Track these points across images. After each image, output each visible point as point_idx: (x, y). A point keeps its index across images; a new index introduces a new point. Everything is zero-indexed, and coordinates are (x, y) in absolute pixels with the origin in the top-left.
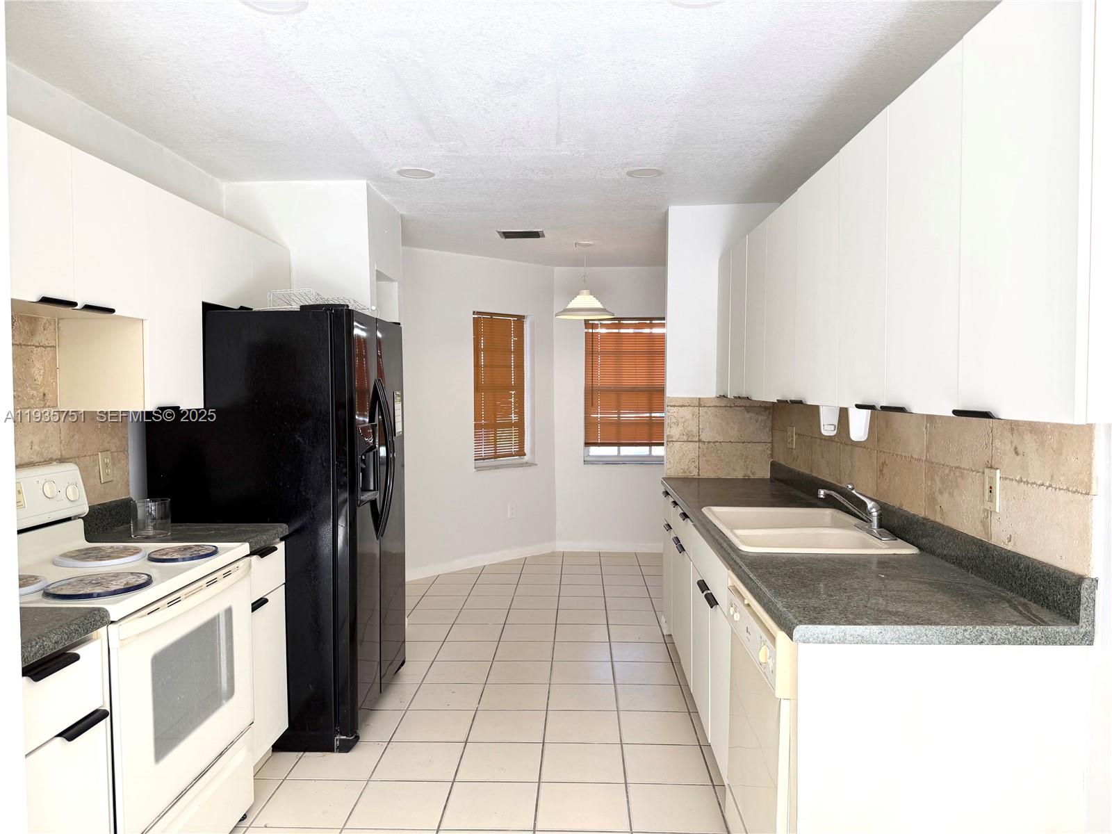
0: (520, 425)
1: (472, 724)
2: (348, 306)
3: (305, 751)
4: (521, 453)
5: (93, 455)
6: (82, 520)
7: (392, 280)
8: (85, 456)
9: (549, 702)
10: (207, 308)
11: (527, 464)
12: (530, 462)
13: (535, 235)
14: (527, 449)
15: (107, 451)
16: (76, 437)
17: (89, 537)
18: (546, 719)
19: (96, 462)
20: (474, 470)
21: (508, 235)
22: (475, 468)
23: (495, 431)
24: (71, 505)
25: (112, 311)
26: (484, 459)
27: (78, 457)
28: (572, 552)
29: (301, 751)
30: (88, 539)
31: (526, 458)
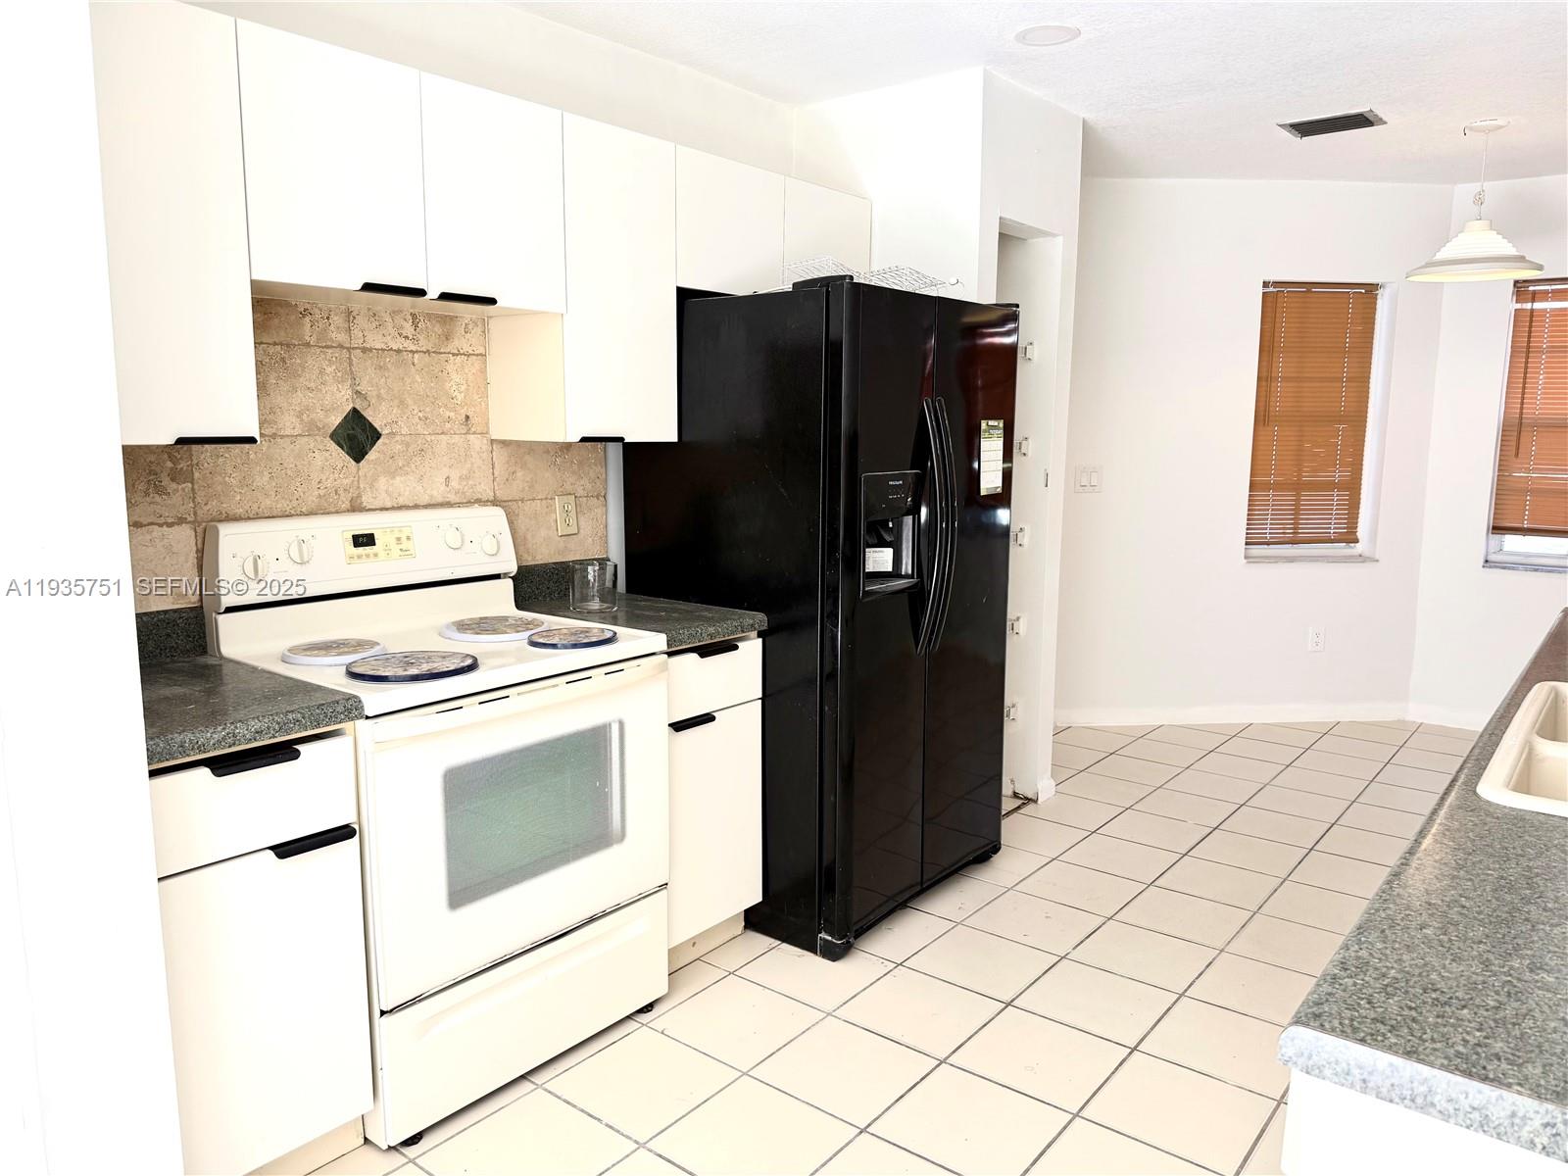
0: (1353, 487)
1: (1040, 977)
2: (851, 277)
3: (784, 940)
4: (1350, 538)
5: (546, 499)
6: (511, 581)
7: (1054, 235)
8: (534, 499)
9: (1197, 981)
10: (684, 295)
11: (1361, 558)
12: (1367, 554)
13: (1360, 121)
14: (1363, 530)
15: (570, 494)
16: (519, 474)
17: (520, 603)
18: (1169, 1009)
19: (551, 509)
20: (1245, 561)
21: (1306, 129)
22: (1246, 557)
23: (1298, 495)
24: (487, 559)
25: (492, 301)
26: (1268, 544)
27: (522, 500)
28: (1442, 726)
29: (779, 939)
30: (519, 605)
31: (1359, 548)
